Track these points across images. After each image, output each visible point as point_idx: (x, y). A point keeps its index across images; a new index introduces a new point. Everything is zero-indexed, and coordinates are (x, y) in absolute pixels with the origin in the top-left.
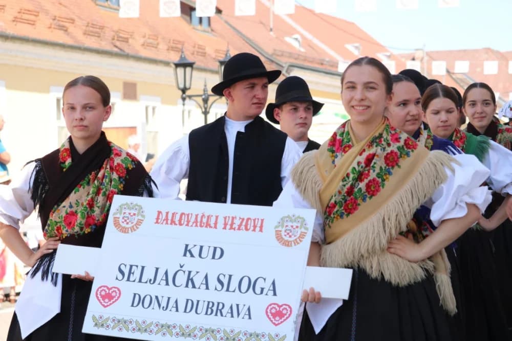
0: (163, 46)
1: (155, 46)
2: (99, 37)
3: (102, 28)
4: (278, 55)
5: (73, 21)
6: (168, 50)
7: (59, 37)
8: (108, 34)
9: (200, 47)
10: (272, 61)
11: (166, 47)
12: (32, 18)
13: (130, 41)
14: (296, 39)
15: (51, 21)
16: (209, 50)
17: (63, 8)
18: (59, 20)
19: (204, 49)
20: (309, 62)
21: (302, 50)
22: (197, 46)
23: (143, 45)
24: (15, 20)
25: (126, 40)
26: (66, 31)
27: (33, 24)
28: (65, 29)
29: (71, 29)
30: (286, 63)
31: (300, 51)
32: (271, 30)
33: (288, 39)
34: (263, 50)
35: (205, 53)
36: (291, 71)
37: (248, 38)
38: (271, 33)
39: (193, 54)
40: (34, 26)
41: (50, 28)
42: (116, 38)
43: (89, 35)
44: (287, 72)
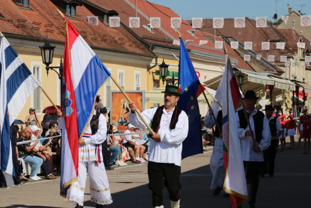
10: (143, 42)
11: (100, 39)
12: (51, 29)
14: (149, 26)
16: (116, 39)
17: (56, 20)
30: (151, 44)
31: (152, 34)
33: (145, 27)
35: (116, 41)
36: (154, 48)
41: (59, 33)
44: (151, 49)
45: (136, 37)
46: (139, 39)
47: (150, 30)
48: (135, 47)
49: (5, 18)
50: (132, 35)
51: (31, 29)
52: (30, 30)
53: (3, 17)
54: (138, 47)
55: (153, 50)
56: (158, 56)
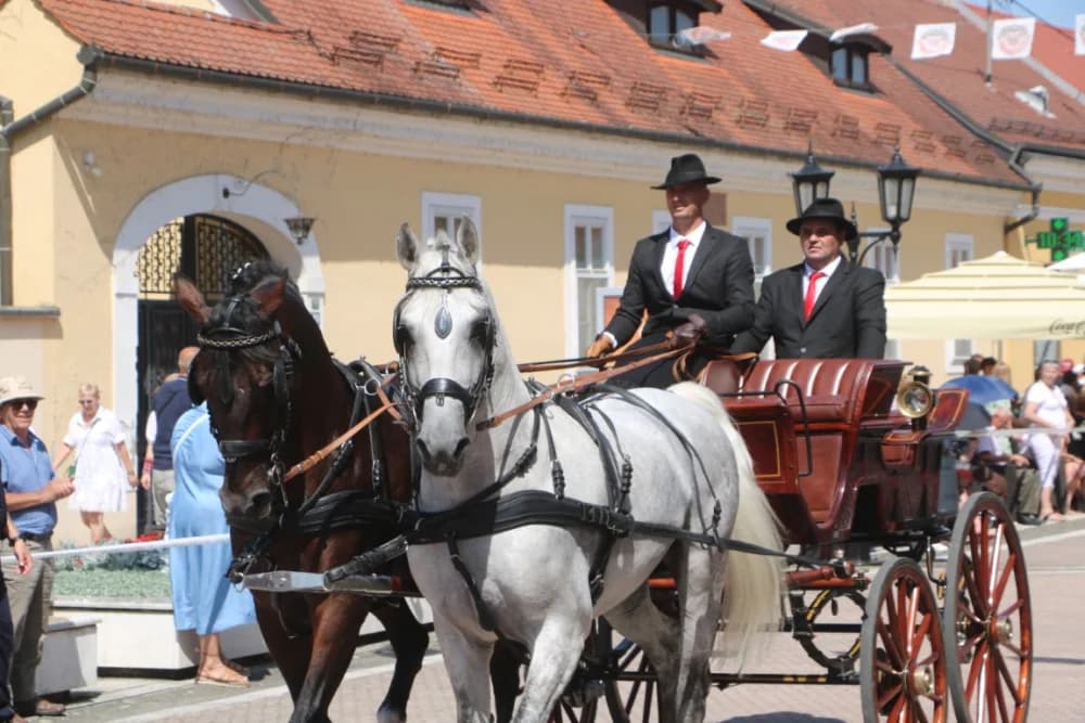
0: (776, 123)
1: (762, 122)
2: (655, 109)
3: (663, 91)
4: (1000, 130)
5: (606, 80)
6: (785, 128)
7: (581, 112)
8: (674, 103)
9: (847, 120)
10: (989, 142)
11: (781, 124)
12: (532, 77)
13: (716, 115)
14: (1039, 95)
15: (566, 81)
16: (866, 126)
17: (587, 55)
18: (580, 79)
19: (856, 124)
20: (1064, 140)
21: (1051, 116)
22: (841, 119)
23: (738, 122)
24: (500, 82)
25: (706, 114)
26: (594, 99)
27: (530, 88)
28: (592, 98)
29: (604, 96)
30: (1016, 145)
31: (1045, 118)
32: (988, 79)
33: (1022, 96)
34: (972, 122)
35: (858, 132)
36: (1027, 160)
37: (943, 99)
38: (989, 85)
39: (833, 135)
40: (534, 92)
41: (563, 94)
42: (687, 111)
43: (636, 105)
44: (1017, 161)
45: (968, 124)
46: (977, 130)
47: (1038, 106)
48: (947, 154)
49: (279, 24)
50: (951, 119)
51: (415, 70)
52: (408, 73)
53: (273, 20)
54: (961, 155)
55: (1022, 166)
56: (1041, 185)
